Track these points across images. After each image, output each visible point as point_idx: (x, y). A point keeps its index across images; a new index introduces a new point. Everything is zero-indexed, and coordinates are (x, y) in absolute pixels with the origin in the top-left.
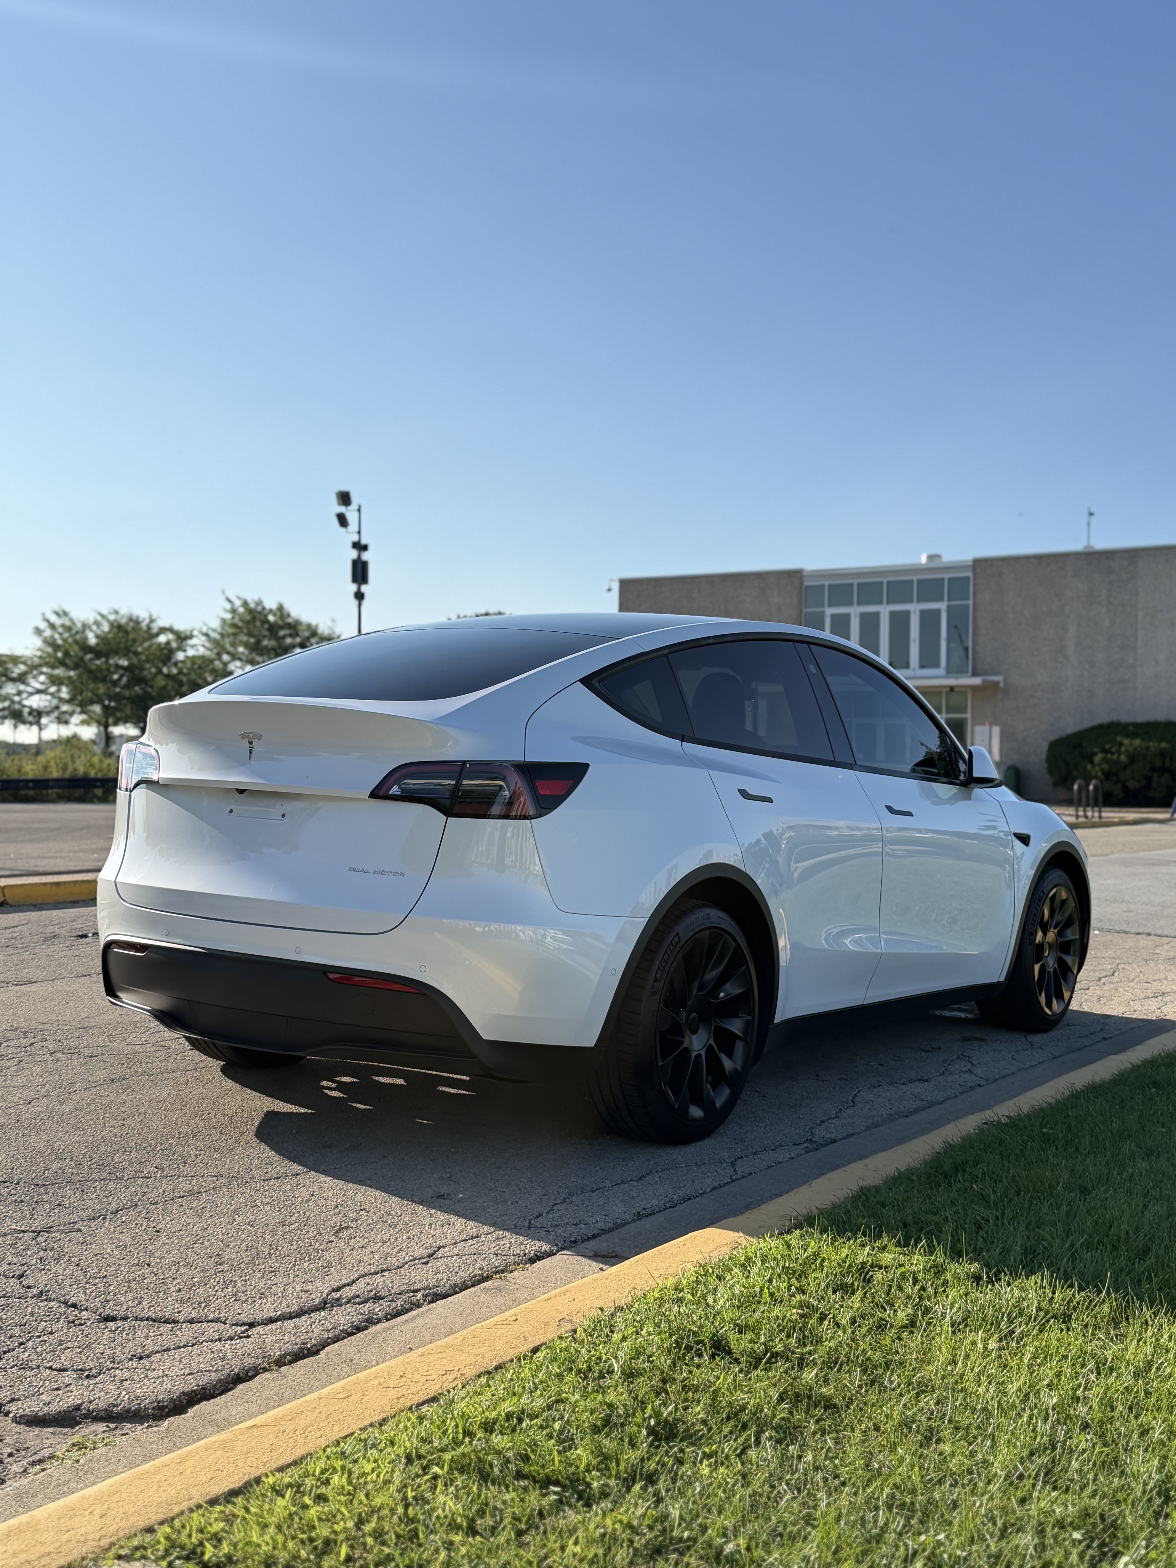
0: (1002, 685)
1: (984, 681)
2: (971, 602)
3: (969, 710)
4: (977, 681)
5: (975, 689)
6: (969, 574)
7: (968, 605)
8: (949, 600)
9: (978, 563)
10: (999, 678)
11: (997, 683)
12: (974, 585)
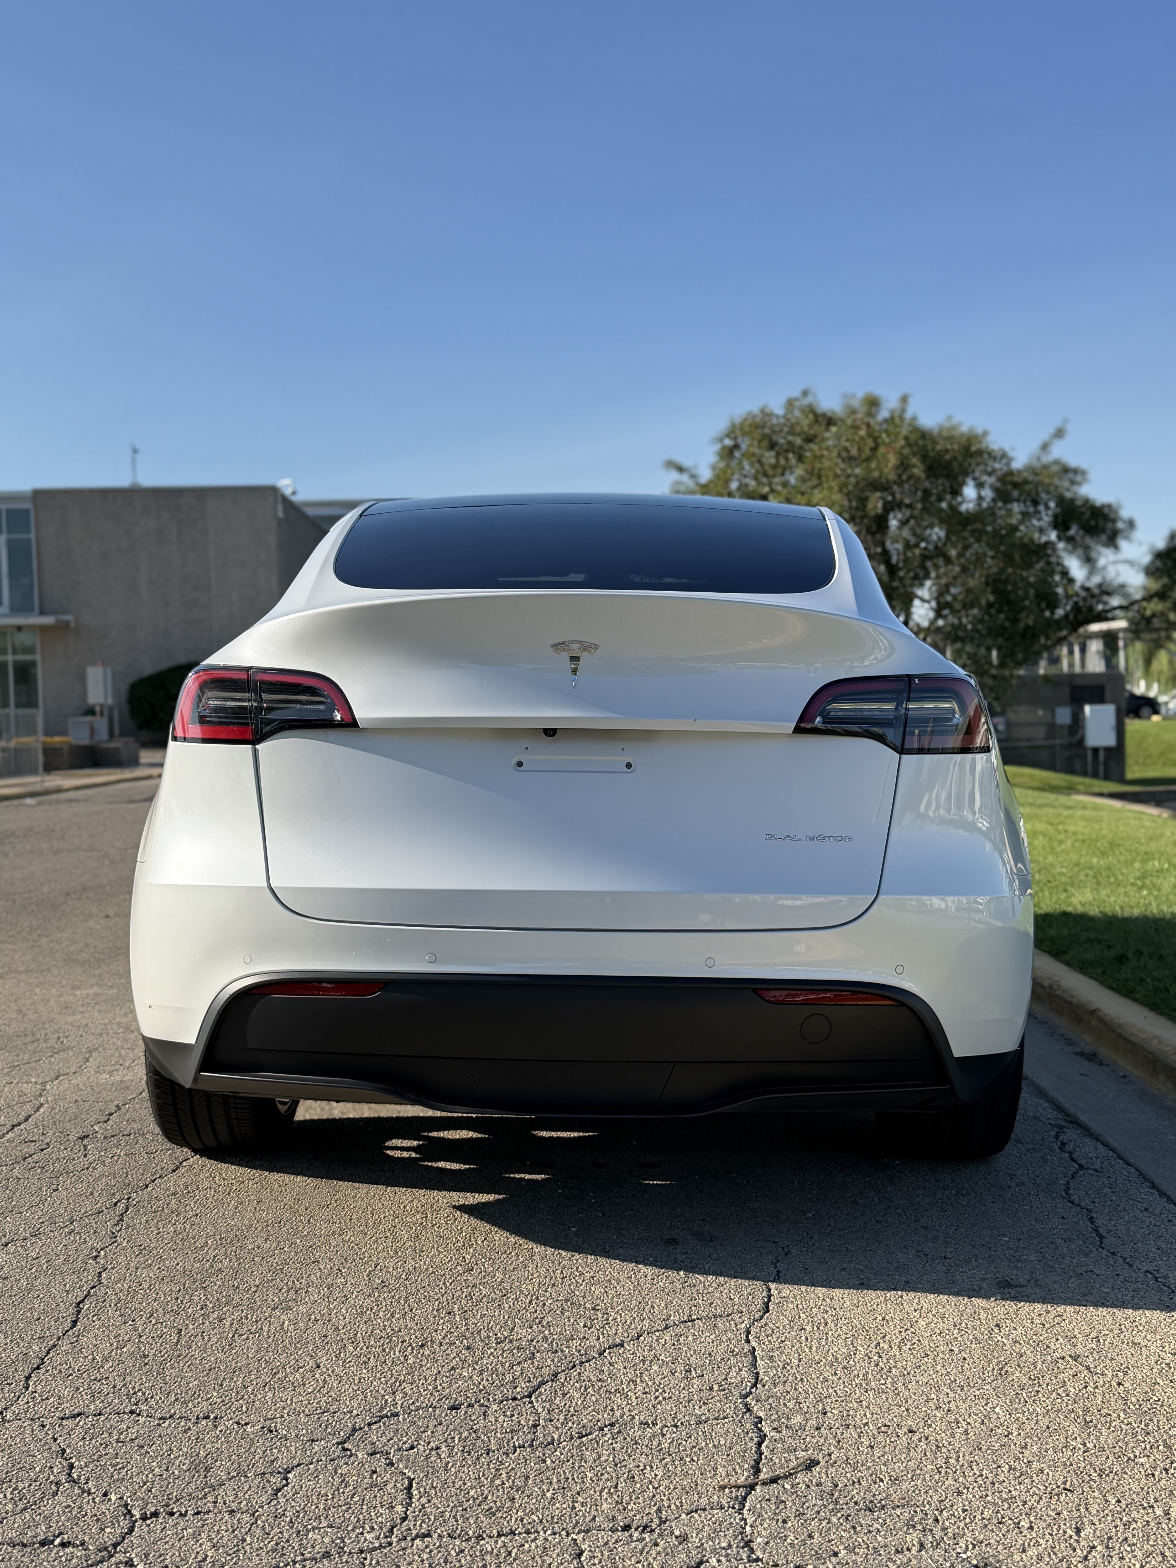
0: (73, 624)
1: (57, 620)
2: (33, 536)
3: (38, 650)
4: (49, 620)
5: (44, 629)
6: (28, 505)
7: (29, 540)
8: (9, 532)
9: (40, 496)
10: (69, 617)
11: (67, 624)
12: (36, 518)
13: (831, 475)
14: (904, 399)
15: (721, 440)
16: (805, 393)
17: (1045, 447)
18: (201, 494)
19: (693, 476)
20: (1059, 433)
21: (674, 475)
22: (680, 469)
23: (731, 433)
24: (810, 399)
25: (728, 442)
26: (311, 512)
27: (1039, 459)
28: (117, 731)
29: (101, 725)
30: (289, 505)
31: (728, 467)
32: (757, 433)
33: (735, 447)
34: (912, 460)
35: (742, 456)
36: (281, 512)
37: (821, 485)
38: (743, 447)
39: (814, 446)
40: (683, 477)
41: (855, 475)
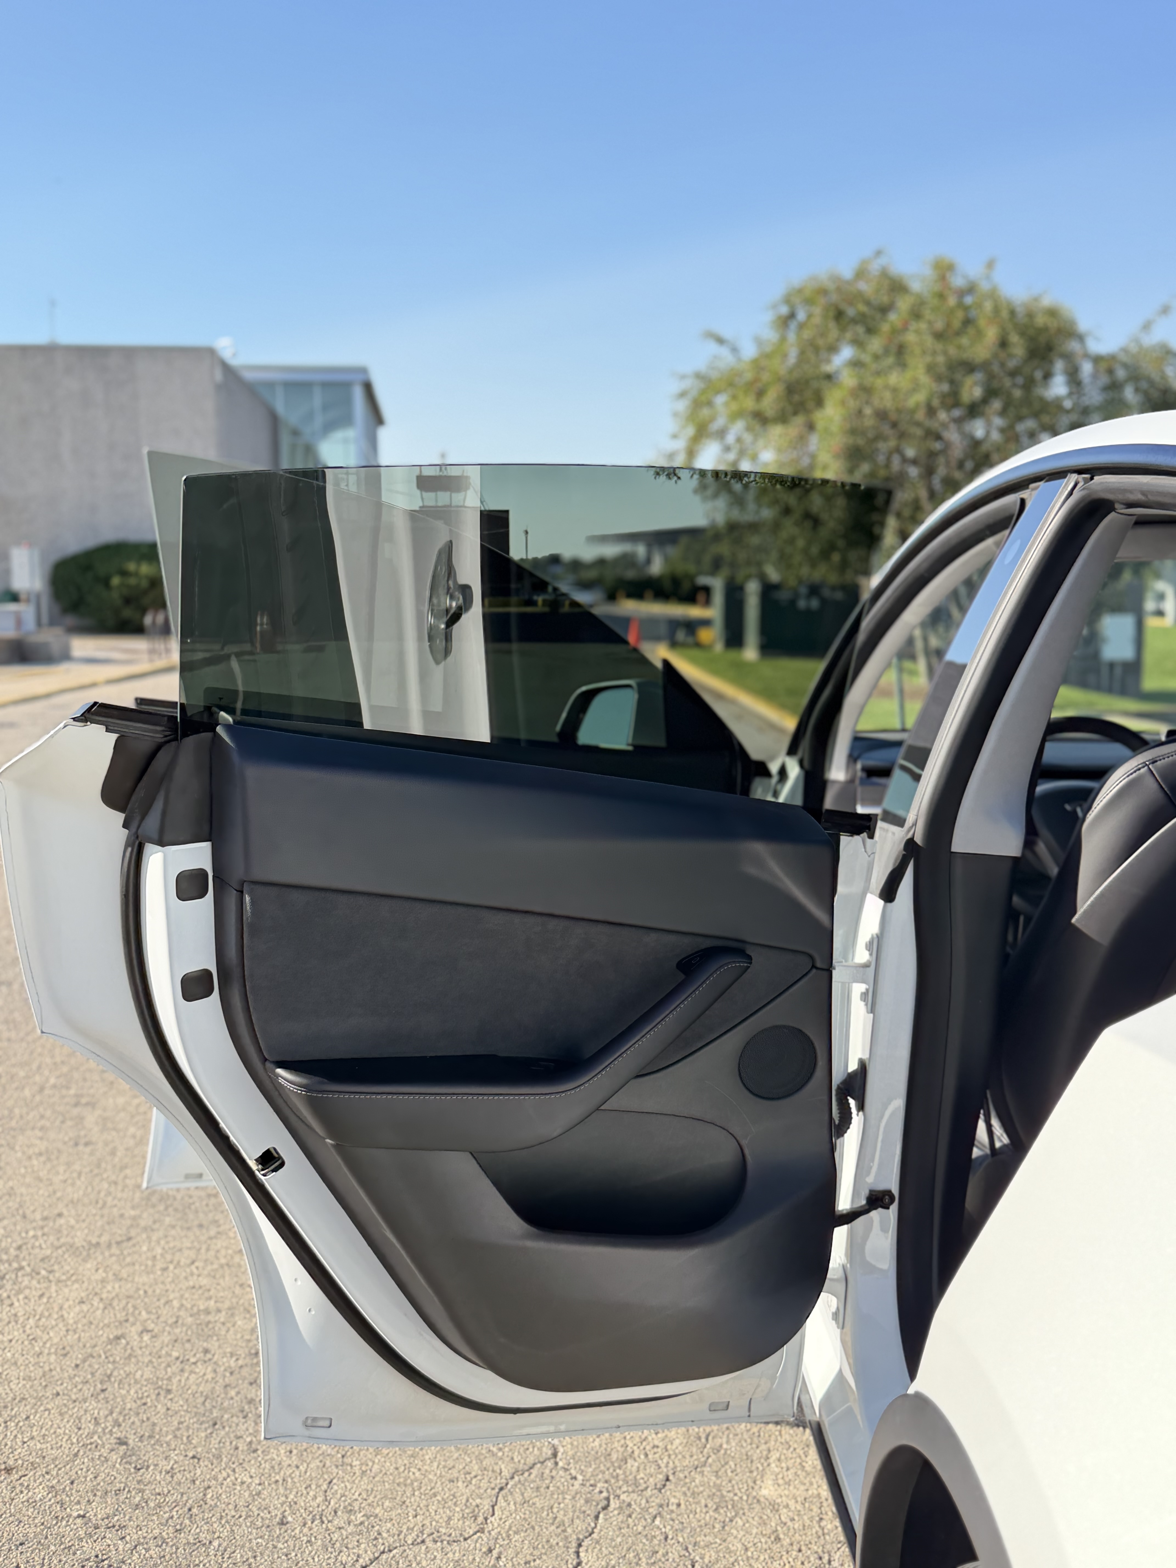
14: (990, 265)
15: (774, 307)
16: (879, 253)
17: (1147, 326)
18: (129, 353)
19: (735, 350)
20: (1165, 310)
21: (713, 348)
22: (720, 341)
23: (787, 300)
24: (882, 261)
25: (784, 310)
26: (248, 376)
27: (1137, 341)
28: (45, 619)
29: (27, 611)
30: (226, 368)
31: (783, 339)
32: (822, 301)
33: (792, 316)
34: (1014, 339)
35: (801, 326)
36: (219, 376)
37: (902, 364)
38: (801, 316)
39: (893, 317)
40: (724, 352)
41: (945, 353)
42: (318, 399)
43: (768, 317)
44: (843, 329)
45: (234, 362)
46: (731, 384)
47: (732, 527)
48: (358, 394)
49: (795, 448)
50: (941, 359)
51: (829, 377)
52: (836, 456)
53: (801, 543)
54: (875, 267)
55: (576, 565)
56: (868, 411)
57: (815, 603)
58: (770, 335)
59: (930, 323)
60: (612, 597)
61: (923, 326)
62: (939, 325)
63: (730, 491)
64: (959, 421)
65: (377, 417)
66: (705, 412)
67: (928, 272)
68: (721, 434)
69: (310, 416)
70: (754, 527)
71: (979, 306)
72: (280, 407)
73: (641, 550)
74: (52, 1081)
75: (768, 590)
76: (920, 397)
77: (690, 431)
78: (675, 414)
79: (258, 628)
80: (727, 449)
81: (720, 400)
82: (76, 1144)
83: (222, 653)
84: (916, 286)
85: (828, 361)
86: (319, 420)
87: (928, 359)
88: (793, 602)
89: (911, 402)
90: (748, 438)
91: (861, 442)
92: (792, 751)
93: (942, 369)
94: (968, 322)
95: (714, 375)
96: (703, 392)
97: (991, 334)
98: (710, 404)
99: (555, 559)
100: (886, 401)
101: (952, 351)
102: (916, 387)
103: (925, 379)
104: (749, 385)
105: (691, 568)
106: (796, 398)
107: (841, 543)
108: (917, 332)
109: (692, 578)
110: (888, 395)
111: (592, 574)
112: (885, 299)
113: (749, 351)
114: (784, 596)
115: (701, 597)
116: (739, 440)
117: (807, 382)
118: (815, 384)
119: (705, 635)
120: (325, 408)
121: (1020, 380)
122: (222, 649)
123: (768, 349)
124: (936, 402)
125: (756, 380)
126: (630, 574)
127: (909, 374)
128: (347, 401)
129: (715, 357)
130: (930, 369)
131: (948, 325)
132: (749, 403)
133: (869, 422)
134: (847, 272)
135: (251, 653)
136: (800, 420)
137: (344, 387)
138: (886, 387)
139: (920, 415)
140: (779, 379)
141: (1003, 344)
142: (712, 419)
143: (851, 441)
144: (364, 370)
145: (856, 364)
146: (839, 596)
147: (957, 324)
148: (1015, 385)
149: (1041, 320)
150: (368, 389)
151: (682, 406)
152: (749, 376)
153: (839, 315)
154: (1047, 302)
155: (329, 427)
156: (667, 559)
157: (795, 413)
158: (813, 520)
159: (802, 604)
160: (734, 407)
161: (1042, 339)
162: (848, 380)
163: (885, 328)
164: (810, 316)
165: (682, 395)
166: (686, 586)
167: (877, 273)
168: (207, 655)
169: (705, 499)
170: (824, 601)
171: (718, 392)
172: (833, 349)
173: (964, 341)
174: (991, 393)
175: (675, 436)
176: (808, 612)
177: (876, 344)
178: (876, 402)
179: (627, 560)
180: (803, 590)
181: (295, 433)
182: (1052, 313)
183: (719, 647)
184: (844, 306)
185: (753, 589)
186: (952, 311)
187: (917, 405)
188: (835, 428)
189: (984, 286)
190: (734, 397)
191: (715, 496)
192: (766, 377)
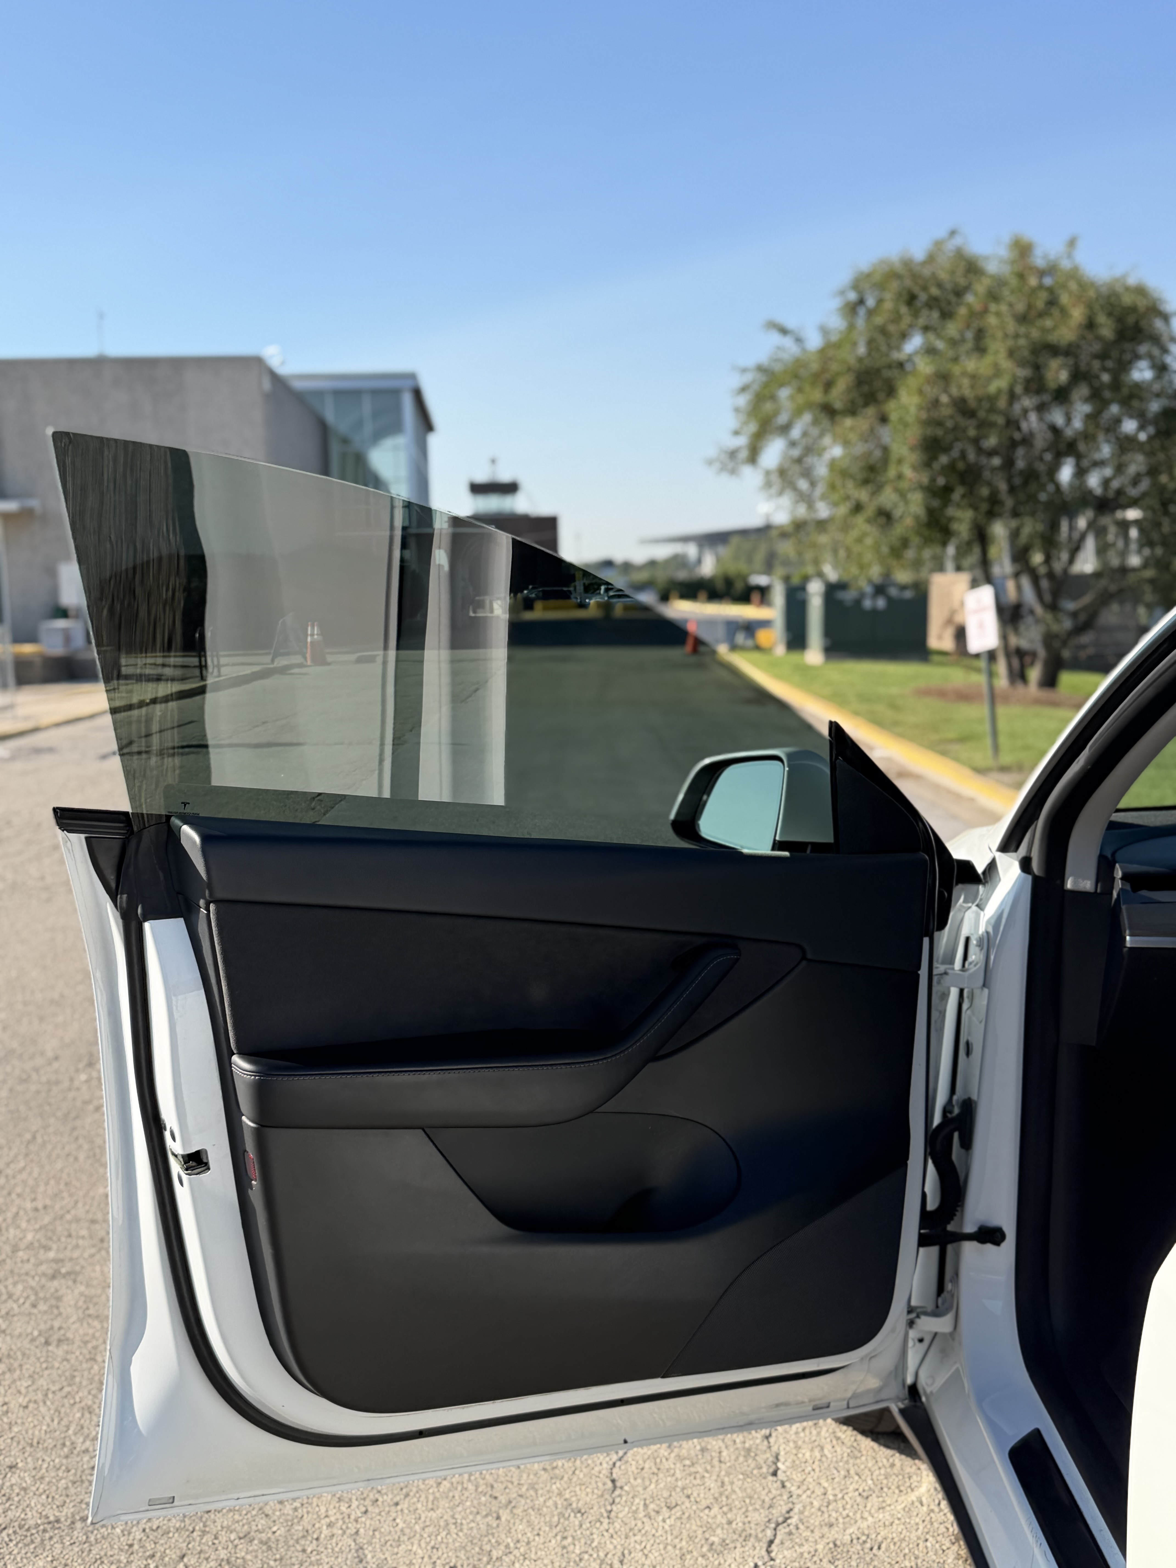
0: (39, 512)
1: (21, 506)
3: (3, 540)
4: (12, 506)
5: (6, 517)
10: (34, 504)
11: (32, 509)
13: (999, 334)
14: (1072, 243)
15: (842, 293)
16: (953, 233)
18: (178, 364)
19: (799, 340)
21: (775, 339)
22: (784, 331)
23: (857, 285)
24: (957, 241)
25: (852, 296)
26: (298, 385)
29: (74, 627)
30: (275, 377)
31: (851, 327)
32: (895, 285)
33: (861, 302)
34: (1101, 318)
35: (871, 313)
36: (267, 385)
37: (980, 349)
38: (871, 302)
39: (970, 298)
40: (788, 342)
41: (1027, 336)
42: (367, 406)
43: (836, 303)
44: (916, 314)
45: (283, 370)
46: (796, 376)
47: (799, 526)
48: (407, 401)
49: (866, 441)
50: (1022, 342)
51: (901, 365)
52: (912, 449)
53: (869, 541)
54: (951, 245)
55: (627, 567)
56: (944, 399)
57: (881, 603)
58: (837, 323)
59: (1011, 305)
60: (665, 598)
61: (1004, 308)
62: (1020, 307)
63: (795, 489)
64: (1041, 408)
65: (426, 423)
66: (768, 406)
67: (1004, 252)
68: (785, 429)
69: (359, 424)
70: (822, 525)
71: (1064, 286)
72: (330, 416)
73: (691, 550)
74: (30, 1237)
75: (832, 591)
76: (1001, 384)
77: (753, 427)
78: (737, 410)
79: (309, 639)
80: (793, 444)
81: (784, 393)
82: (47, 1343)
83: (272, 666)
84: (992, 268)
85: (899, 348)
86: (368, 428)
87: (1010, 343)
88: (858, 602)
89: (992, 388)
90: (815, 431)
91: (939, 432)
92: (1008, 844)
93: (1026, 353)
94: (1052, 302)
95: (778, 367)
96: (766, 385)
97: (1078, 314)
98: (773, 398)
99: (608, 564)
100: (965, 388)
101: (1035, 334)
102: (998, 372)
103: (1006, 364)
104: (816, 376)
105: (742, 566)
106: (866, 389)
107: (916, 540)
108: (998, 314)
109: (744, 578)
110: (966, 382)
111: (643, 576)
112: (962, 282)
113: (814, 341)
114: (848, 596)
115: (755, 597)
116: (805, 434)
117: (878, 371)
118: (886, 373)
119: (763, 637)
120: (376, 415)
121: (1109, 364)
122: (273, 661)
123: (834, 338)
124: (1019, 389)
125: (824, 370)
126: (682, 575)
127: (989, 359)
128: (397, 409)
129: (778, 348)
130: (1011, 353)
131: (1030, 307)
132: (817, 395)
133: (946, 411)
134: (918, 252)
135: (301, 666)
136: (871, 411)
137: (395, 393)
138: (964, 374)
139: (1002, 403)
140: (849, 369)
141: (1090, 325)
142: (776, 413)
143: (929, 431)
144: (412, 376)
145: (930, 351)
146: (908, 594)
147: (1040, 304)
148: (1104, 369)
149: (1127, 300)
150: (418, 395)
151: (743, 401)
152: (815, 366)
153: (911, 299)
154: (1132, 281)
155: (379, 435)
156: (719, 560)
157: (866, 405)
158: (885, 517)
159: (867, 604)
160: (800, 399)
161: (1131, 320)
162: (925, 367)
163: (963, 311)
164: (880, 301)
165: (744, 389)
166: (739, 586)
167: (951, 254)
168: (256, 669)
169: (770, 498)
170: (890, 600)
171: (782, 385)
172: (904, 336)
173: (1048, 323)
174: (1077, 376)
175: (736, 433)
176: (874, 612)
177: (952, 329)
178: (954, 391)
179: (679, 561)
180: (868, 589)
181: (345, 441)
182: (1141, 291)
183: (780, 650)
184: (916, 290)
185: (815, 590)
186: (1034, 291)
187: (999, 391)
188: (910, 419)
189: (1066, 264)
190: (800, 390)
191: (780, 493)
192: (834, 367)
